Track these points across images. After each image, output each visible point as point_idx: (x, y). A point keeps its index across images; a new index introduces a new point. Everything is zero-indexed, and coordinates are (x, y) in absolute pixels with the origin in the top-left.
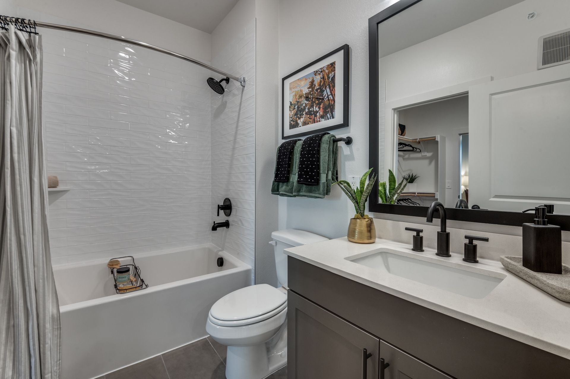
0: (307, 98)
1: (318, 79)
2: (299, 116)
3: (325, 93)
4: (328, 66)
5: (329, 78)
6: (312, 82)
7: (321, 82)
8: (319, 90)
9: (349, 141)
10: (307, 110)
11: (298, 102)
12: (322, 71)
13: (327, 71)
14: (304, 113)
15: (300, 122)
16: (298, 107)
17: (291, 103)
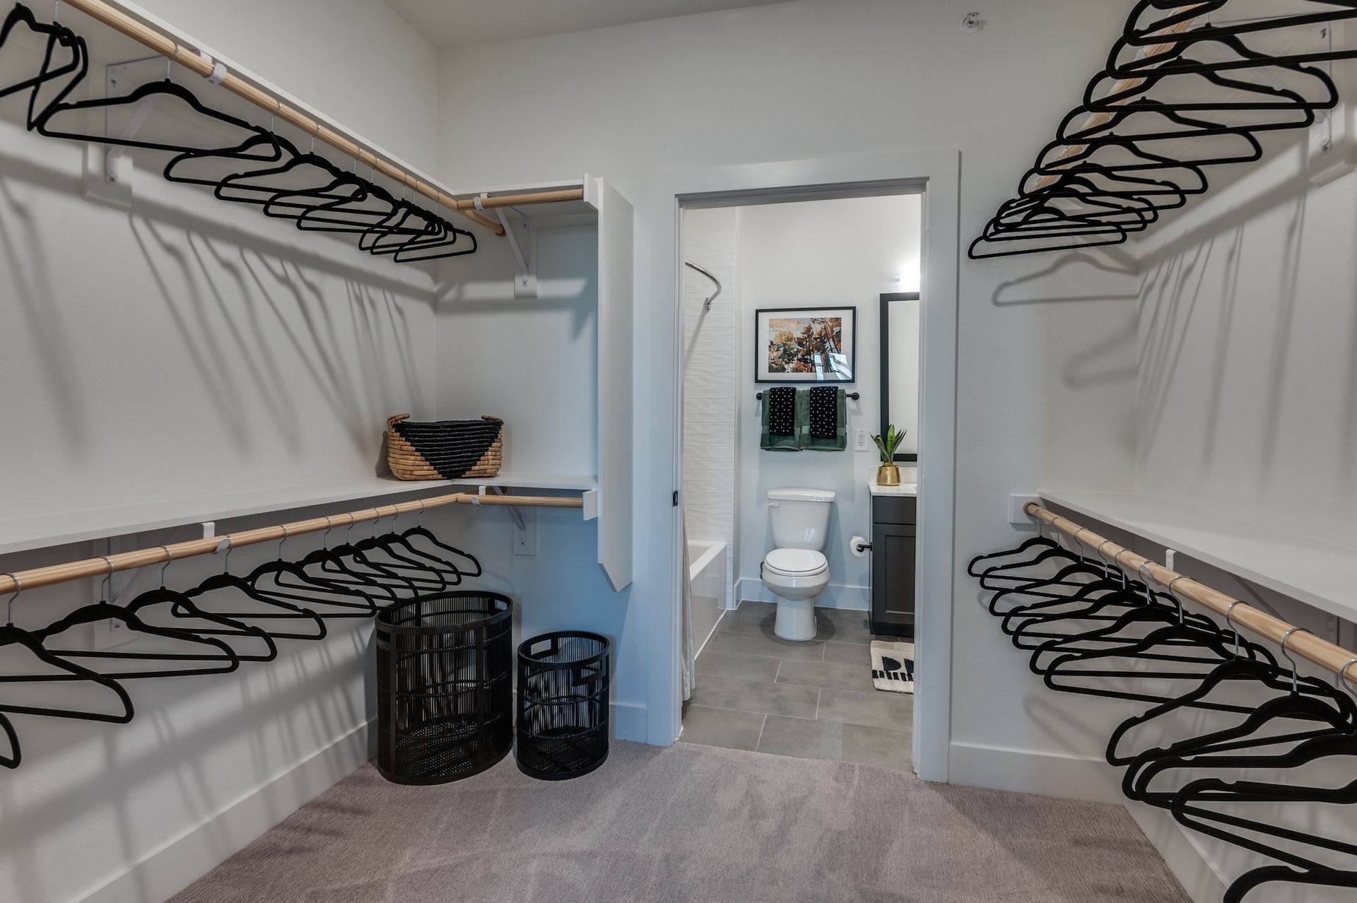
0: (800, 344)
1: (817, 329)
2: (786, 360)
3: (827, 344)
4: (832, 319)
5: (832, 332)
6: (809, 329)
7: (821, 332)
8: (819, 340)
9: (855, 397)
10: (800, 357)
11: (785, 345)
12: (823, 321)
13: (830, 324)
14: (795, 358)
15: (789, 367)
16: (785, 350)
17: (772, 343)
